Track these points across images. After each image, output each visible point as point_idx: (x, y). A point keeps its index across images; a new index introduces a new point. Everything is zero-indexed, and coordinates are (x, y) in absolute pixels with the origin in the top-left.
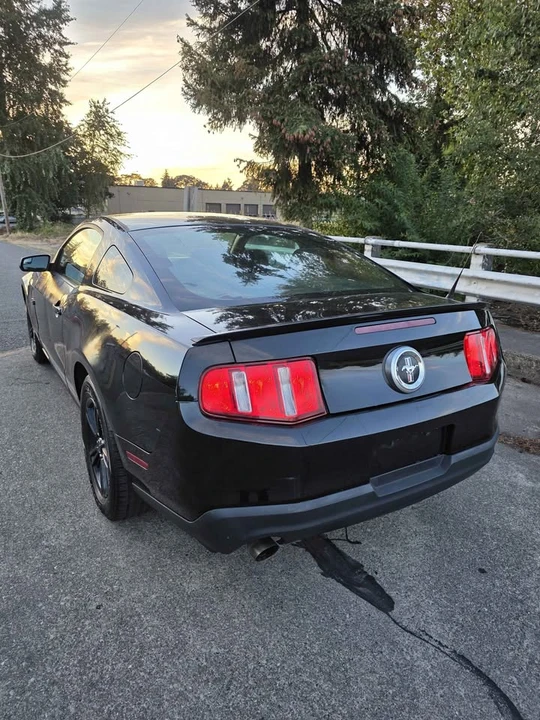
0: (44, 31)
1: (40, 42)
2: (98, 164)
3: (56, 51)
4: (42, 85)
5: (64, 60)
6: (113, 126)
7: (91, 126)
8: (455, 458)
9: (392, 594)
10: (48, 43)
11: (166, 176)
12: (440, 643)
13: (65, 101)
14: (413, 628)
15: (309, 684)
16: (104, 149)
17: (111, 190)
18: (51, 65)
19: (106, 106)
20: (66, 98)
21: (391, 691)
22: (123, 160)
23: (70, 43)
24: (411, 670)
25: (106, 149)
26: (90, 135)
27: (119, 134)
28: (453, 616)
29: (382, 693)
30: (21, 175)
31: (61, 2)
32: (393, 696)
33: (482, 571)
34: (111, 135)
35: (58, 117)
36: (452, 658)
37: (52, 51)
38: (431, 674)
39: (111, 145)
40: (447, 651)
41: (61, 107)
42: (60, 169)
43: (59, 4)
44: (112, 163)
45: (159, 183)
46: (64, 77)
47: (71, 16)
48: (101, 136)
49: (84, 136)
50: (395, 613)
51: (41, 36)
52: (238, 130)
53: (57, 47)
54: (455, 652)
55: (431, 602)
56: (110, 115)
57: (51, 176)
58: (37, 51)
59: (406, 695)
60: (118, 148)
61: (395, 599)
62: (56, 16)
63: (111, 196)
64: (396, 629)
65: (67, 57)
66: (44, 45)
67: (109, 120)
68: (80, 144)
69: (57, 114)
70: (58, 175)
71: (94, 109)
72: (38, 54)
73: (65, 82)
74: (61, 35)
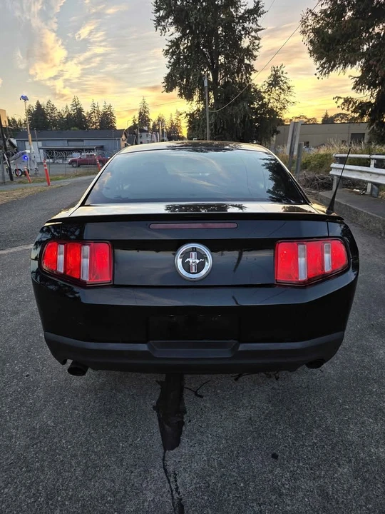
0: (246, 25)
1: (243, 32)
2: (272, 111)
3: (252, 37)
4: (241, 61)
5: (257, 42)
6: (286, 82)
7: (270, 84)
8: (242, 347)
9: (184, 439)
10: (248, 32)
11: (326, 115)
12: (177, 489)
13: (254, 70)
14: (170, 469)
15: (72, 466)
16: (277, 100)
17: (279, 128)
18: (248, 47)
19: (282, 69)
20: (255, 68)
21: (109, 499)
22: (289, 107)
23: (262, 29)
24: (137, 494)
25: (278, 100)
26: (269, 91)
27: (289, 88)
28: (209, 476)
29: (103, 497)
30: (221, 123)
31: (258, 2)
32: (107, 502)
33: (275, 456)
34: (283, 90)
35: (248, 82)
36: (173, 503)
37: (250, 37)
38: (146, 504)
39: (282, 96)
40: (176, 496)
41: (250, 74)
42: (245, 117)
43: (258, 3)
44: (281, 109)
45: (320, 121)
46: (255, 53)
47: (265, 10)
48: (276, 90)
49: (264, 92)
50: (170, 453)
51: (244, 28)
52: (342, 74)
53: (253, 34)
54: (181, 499)
55: (205, 458)
56: (284, 75)
57: (238, 122)
58: (240, 39)
59: (115, 507)
60: (287, 98)
61: (182, 444)
62: (255, 12)
63: (278, 132)
64: (159, 463)
65: (259, 39)
66: (246, 34)
67: (283, 79)
68: (262, 98)
69: (248, 79)
70: (243, 121)
71: (274, 73)
72: (241, 40)
73: (256, 57)
74: (257, 25)
